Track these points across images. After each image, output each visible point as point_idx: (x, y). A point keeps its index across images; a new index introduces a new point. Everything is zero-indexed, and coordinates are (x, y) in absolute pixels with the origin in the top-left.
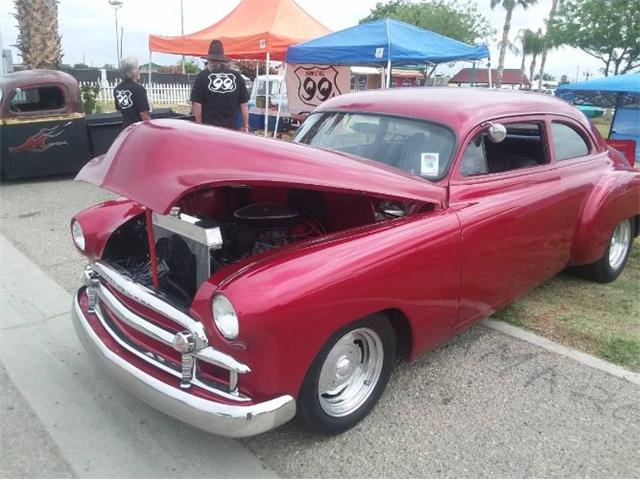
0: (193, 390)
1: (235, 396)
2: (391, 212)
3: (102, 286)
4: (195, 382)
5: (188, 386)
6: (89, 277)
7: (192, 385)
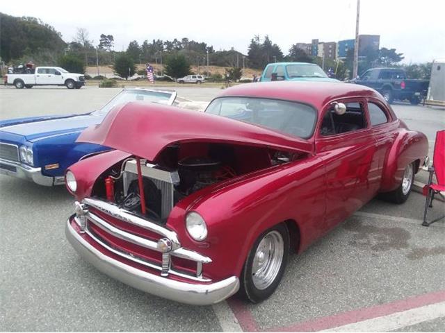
0: (170, 277)
1: (200, 279)
2: (282, 159)
3: (91, 214)
4: (171, 271)
5: (166, 275)
6: (82, 208)
7: (169, 274)
